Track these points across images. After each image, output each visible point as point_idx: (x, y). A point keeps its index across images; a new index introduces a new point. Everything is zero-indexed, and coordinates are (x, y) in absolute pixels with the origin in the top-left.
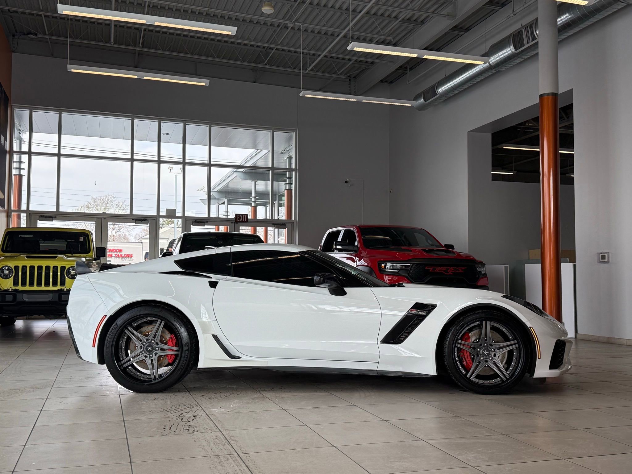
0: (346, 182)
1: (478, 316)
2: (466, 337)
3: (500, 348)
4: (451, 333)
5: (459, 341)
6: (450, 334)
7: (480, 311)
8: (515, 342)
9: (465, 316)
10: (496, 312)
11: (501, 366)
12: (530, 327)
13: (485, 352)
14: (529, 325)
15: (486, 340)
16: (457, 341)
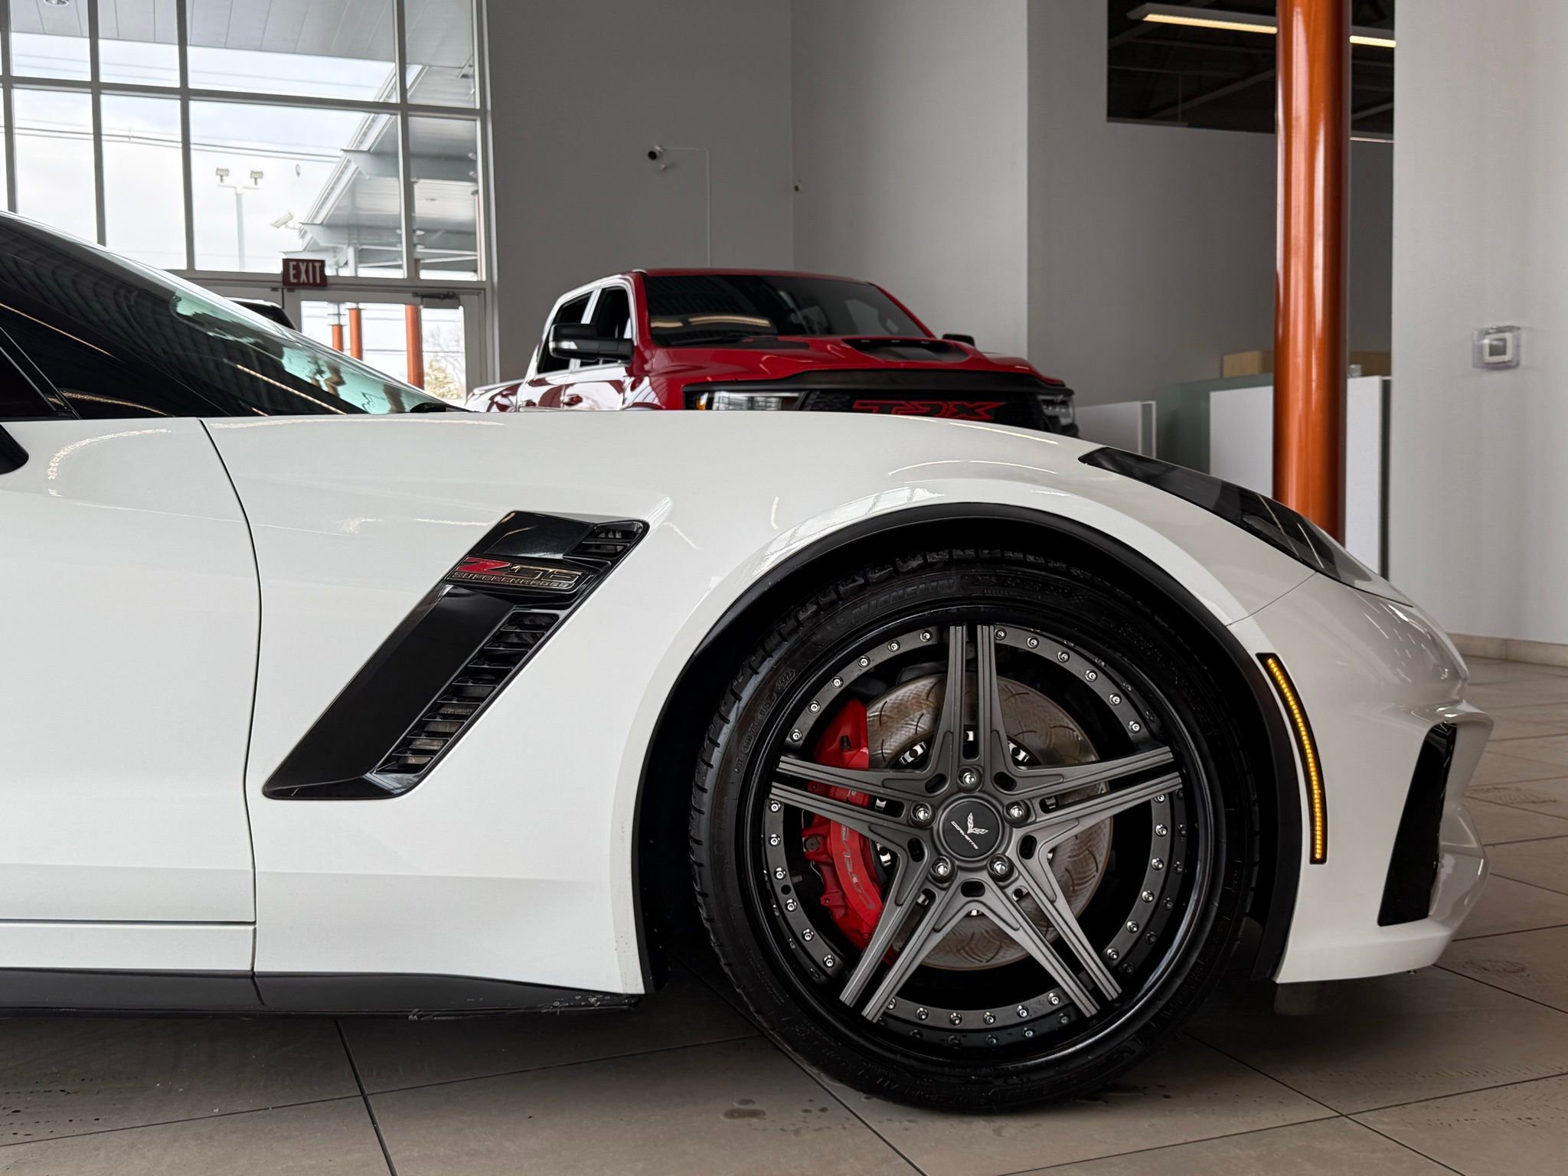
0: (653, 155)
1: (914, 589)
2: (846, 731)
3: (1062, 800)
4: (732, 717)
5: (789, 765)
6: (728, 722)
7: (933, 558)
8: (1162, 755)
9: (833, 596)
10: (1041, 561)
11: (1065, 917)
12: (1263, 657)
13: (965, 829)
14: (1252, 639)
15: (971, 750)
16: (773, 761)
